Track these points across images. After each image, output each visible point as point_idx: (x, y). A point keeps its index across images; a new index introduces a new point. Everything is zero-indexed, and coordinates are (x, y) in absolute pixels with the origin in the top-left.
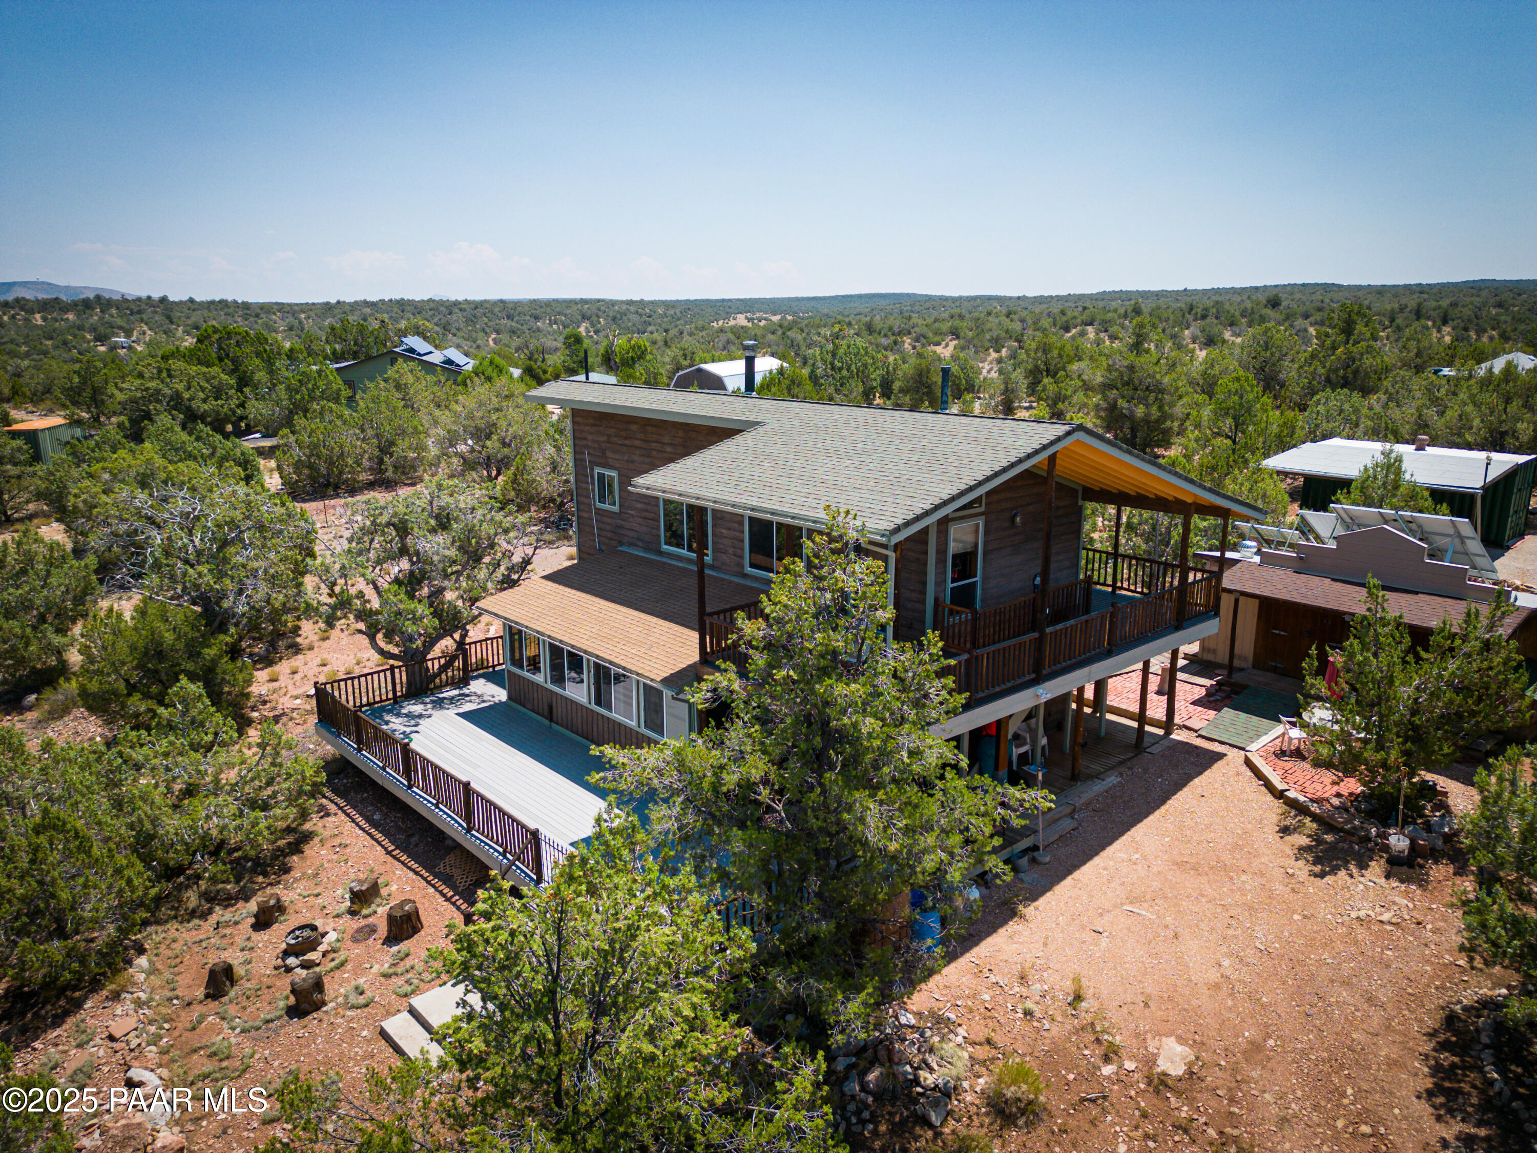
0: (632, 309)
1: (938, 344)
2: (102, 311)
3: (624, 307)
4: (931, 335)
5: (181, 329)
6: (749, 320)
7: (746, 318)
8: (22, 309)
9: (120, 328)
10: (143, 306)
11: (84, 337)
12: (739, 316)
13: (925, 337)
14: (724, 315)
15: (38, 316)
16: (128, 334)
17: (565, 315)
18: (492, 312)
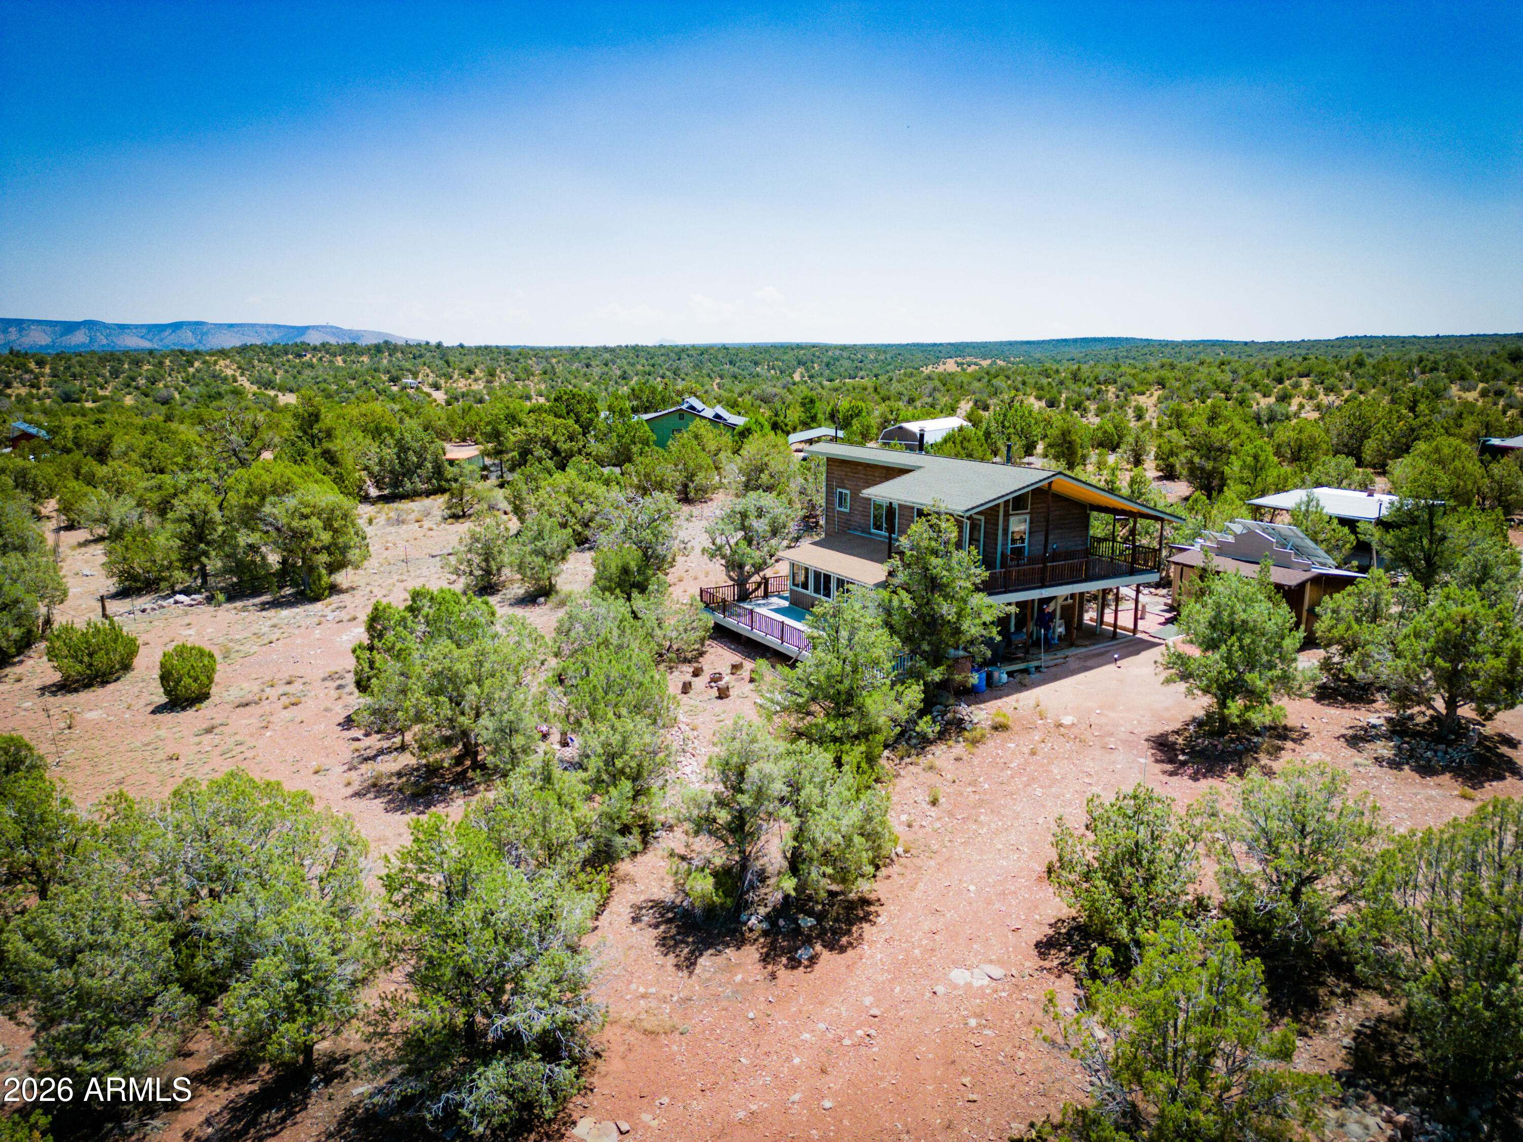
0: (845, 354)
1: (1143, 394)
2: (390, 355)
3: (837, 353)
4: (1135, 384)
5: (456, 372)
6: (958, 364)
7: (956, 362)
8: (327, 352)
9: (409, 370)
10: (423, 351)
11: (380, 378)
12: (949, 360)
13: (1129, 387)
14: (934, 360)
15: (339, 359)
16: (415, 375)
17: (783, 361)
18: (716, 357)
